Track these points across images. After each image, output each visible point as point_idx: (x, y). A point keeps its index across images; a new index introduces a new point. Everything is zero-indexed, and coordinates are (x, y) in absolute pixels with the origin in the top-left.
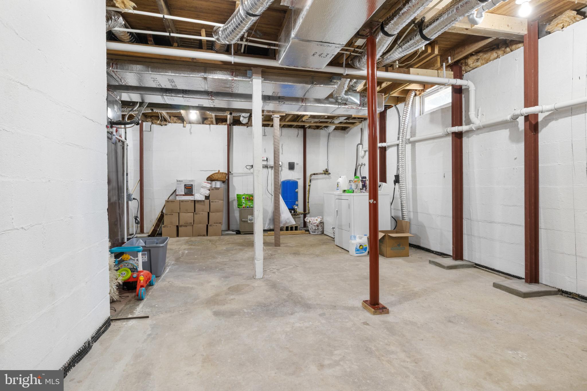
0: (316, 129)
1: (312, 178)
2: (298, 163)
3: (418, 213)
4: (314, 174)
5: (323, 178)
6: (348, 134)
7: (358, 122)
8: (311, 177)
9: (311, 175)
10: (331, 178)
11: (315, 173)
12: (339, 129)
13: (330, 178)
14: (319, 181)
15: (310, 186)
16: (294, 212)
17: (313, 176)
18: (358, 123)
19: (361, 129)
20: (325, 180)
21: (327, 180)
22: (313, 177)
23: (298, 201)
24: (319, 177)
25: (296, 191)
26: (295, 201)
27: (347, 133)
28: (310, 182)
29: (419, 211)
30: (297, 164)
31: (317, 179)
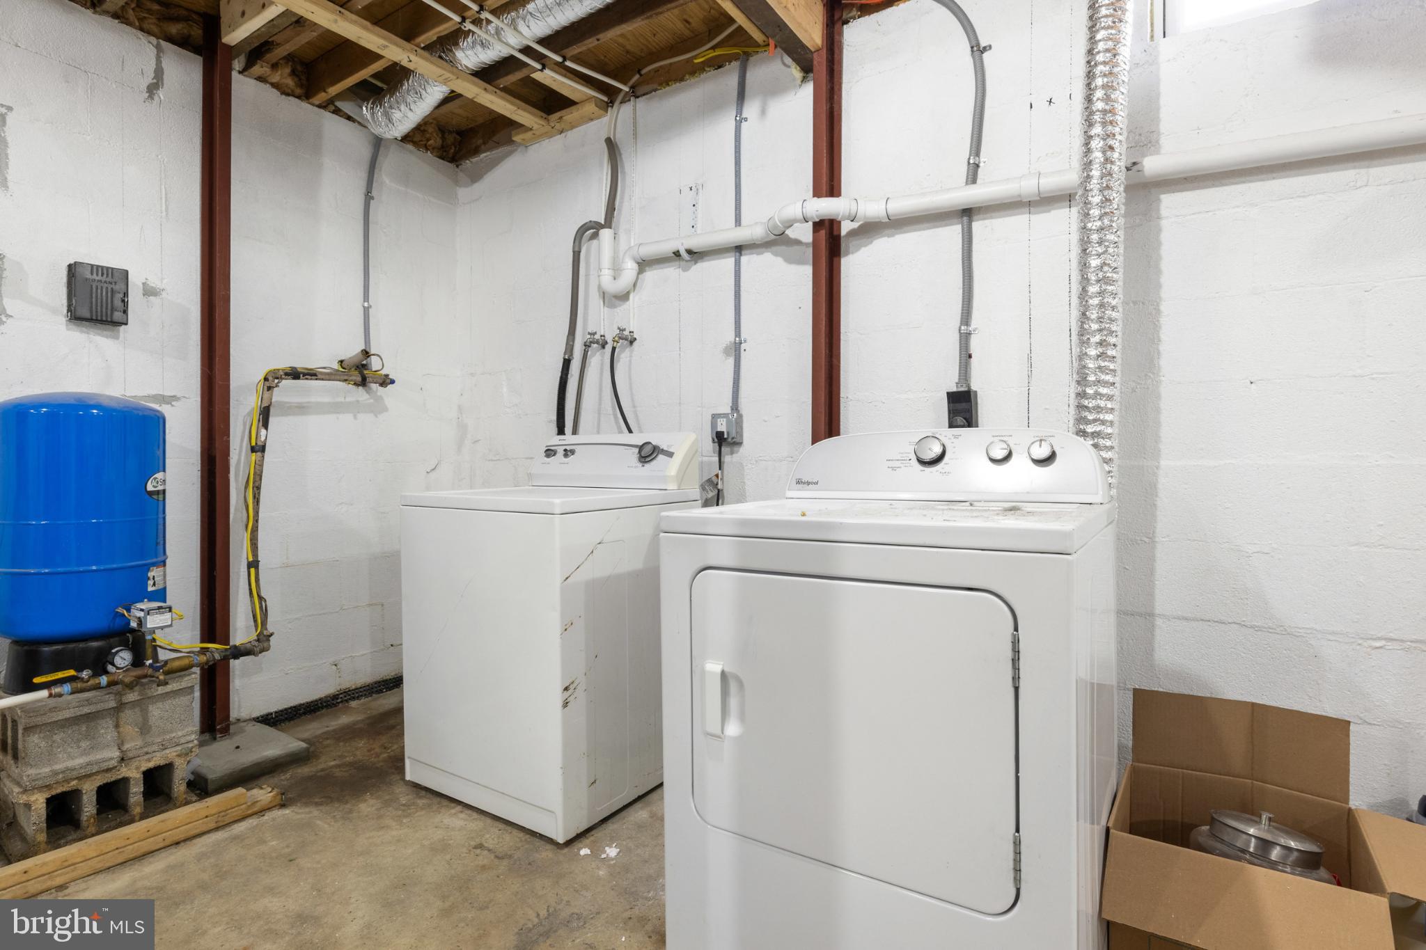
0: (299, 97)
1: (278, 396)
2: (154, 282)
3: (1159, 622)
4: (295, 374)
5: (336, 408)
6: (478, 187)
7: (590, 98)
8: (269, 388)
9: (271, 380)
10: (385, 409)
11: (300, 364)
12: (427, 148)
13: (378, 408)
14: (313, 424)
15: (258, 449)
16: (137, 662)
17: (287, 383)
18: (590, 108)
19: (609, 142)
20: (349, 417)
21: (360, 416)
22: (287, 391)
23: (164, 563)
24: (314, 399)
25: (150, 487)
26: (147, 567)
27: (475, 177)
28: (266, 426)
29: (1163, 603)
30: (149, 291)
31: (302, 409)
